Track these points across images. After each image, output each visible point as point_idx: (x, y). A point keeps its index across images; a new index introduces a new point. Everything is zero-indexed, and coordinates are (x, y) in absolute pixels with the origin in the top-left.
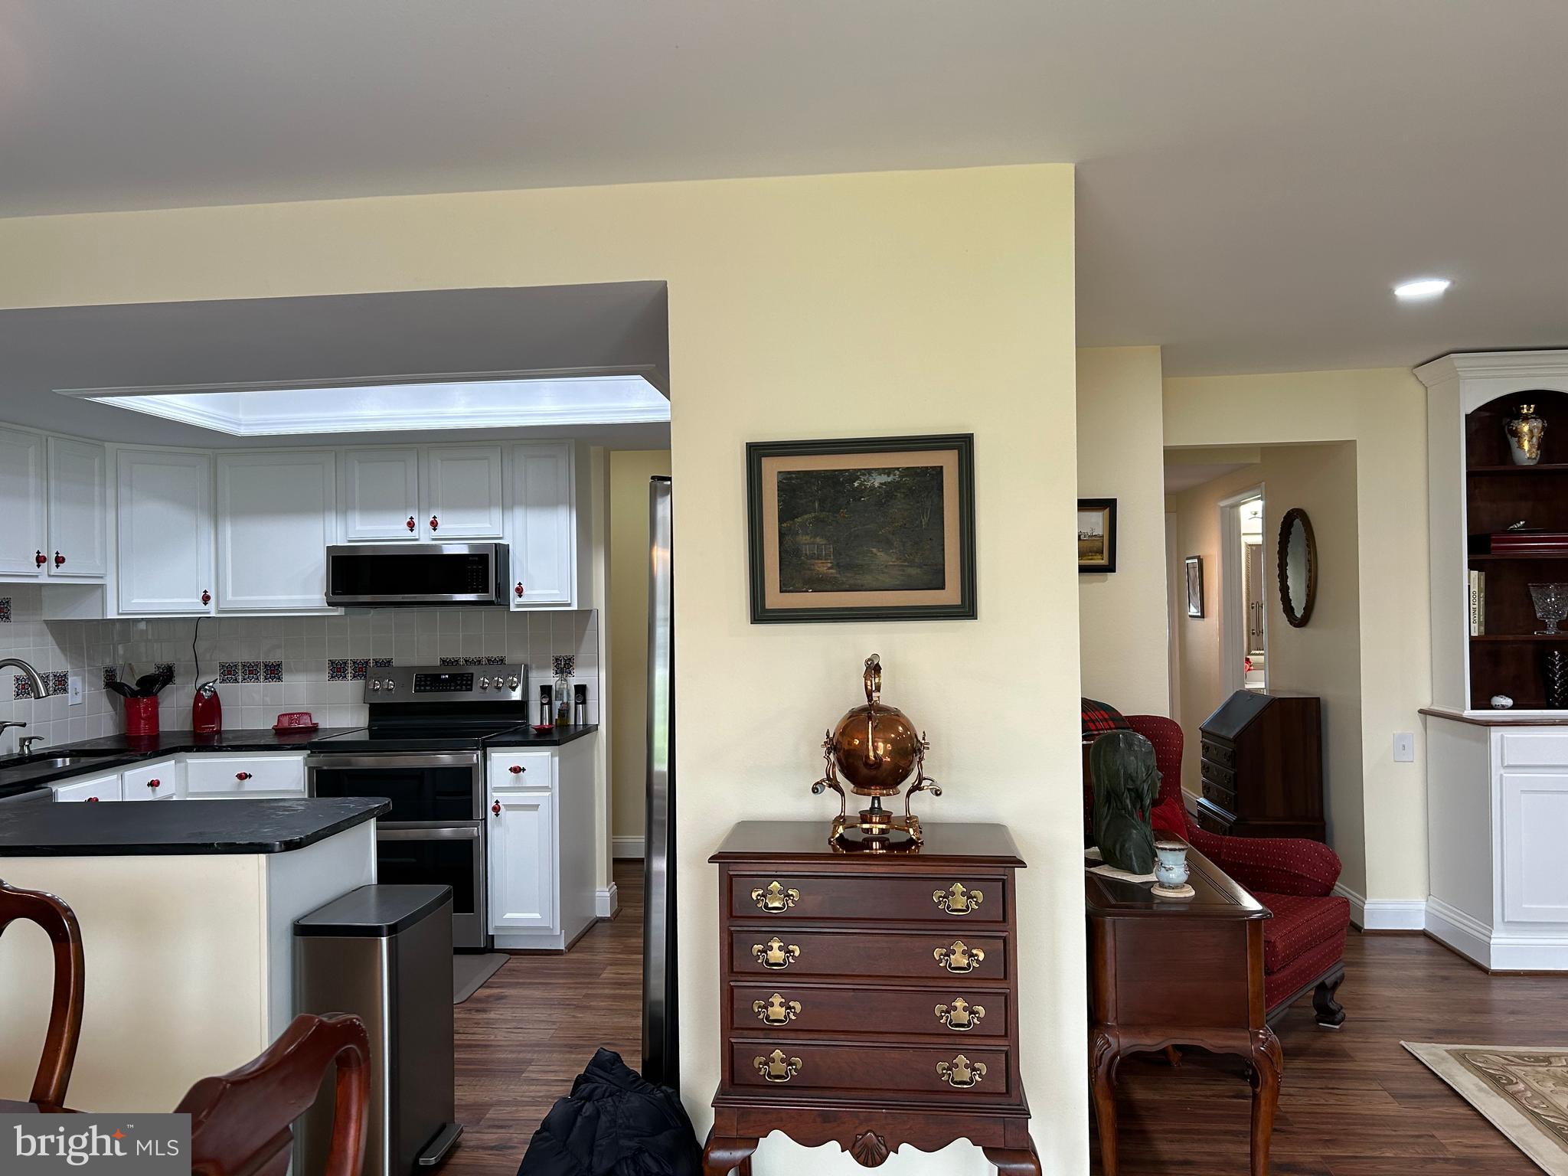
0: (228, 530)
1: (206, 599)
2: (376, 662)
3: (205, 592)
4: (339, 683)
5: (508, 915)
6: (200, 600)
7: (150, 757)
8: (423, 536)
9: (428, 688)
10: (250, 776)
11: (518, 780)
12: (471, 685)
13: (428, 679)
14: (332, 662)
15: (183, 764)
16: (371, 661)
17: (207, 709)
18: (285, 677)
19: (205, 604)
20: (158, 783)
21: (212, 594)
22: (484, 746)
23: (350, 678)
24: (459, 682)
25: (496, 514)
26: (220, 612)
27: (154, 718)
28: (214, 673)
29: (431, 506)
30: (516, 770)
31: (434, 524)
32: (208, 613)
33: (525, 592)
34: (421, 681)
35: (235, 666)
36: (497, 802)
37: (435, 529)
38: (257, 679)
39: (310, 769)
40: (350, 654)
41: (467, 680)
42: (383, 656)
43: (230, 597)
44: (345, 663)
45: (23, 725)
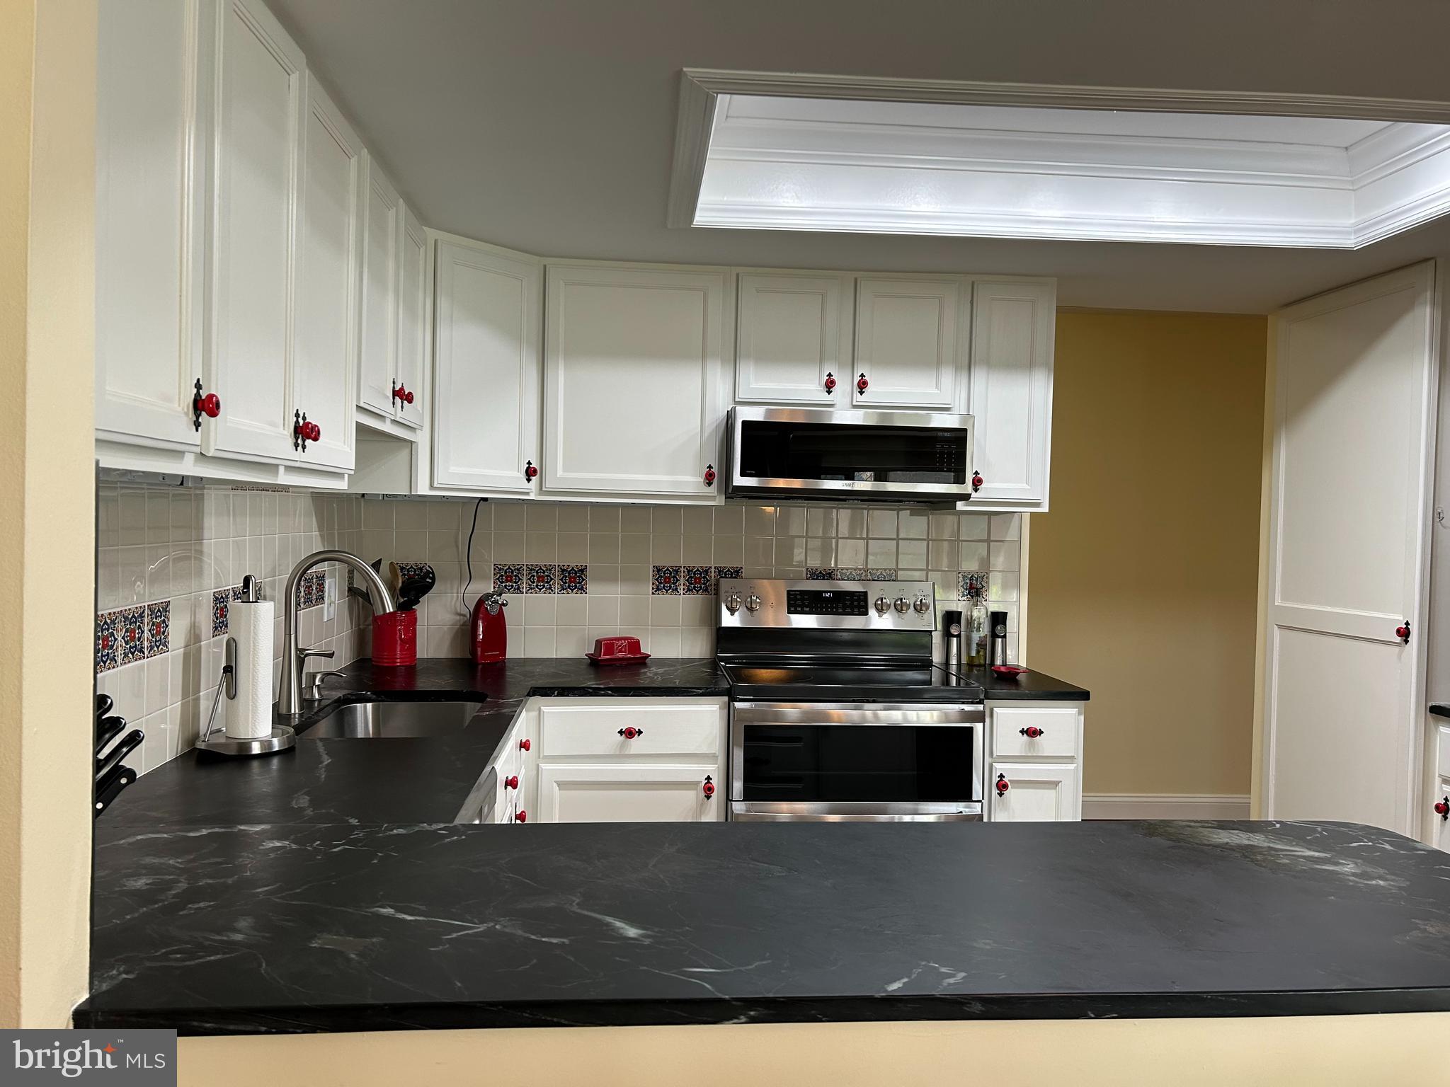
0: (560, 376)
1: (530, 474)
2: (720, 571)
4: (666, 598)
6: (521, 476)
9: (807, 610)
10: (639, 733)
12: (865, 607)
13: (806, 597)
14: (658, 570)
15: (534, 714)
16: (713, 570)
18: (590, 587)
19: (527, 481)
20: (529, 744)
21: (539, 467)
22: (986, 699)
23: (682, 592)
24: (848, 603)
26: (543, 493)
27: (411, 645)
28: (486, 579)
29: (858, 359)
30: (1032, 733)
31: (862, 385)
32: (528, 494)
33: (983, 486)
35: (518, 569)
36: (999, 776)
37: (862, 393)
38: (550, 588)
40: (683, 559)
42: (729, 563)
43: (560, 473)
44: (677, 571)
45: (331, 655)
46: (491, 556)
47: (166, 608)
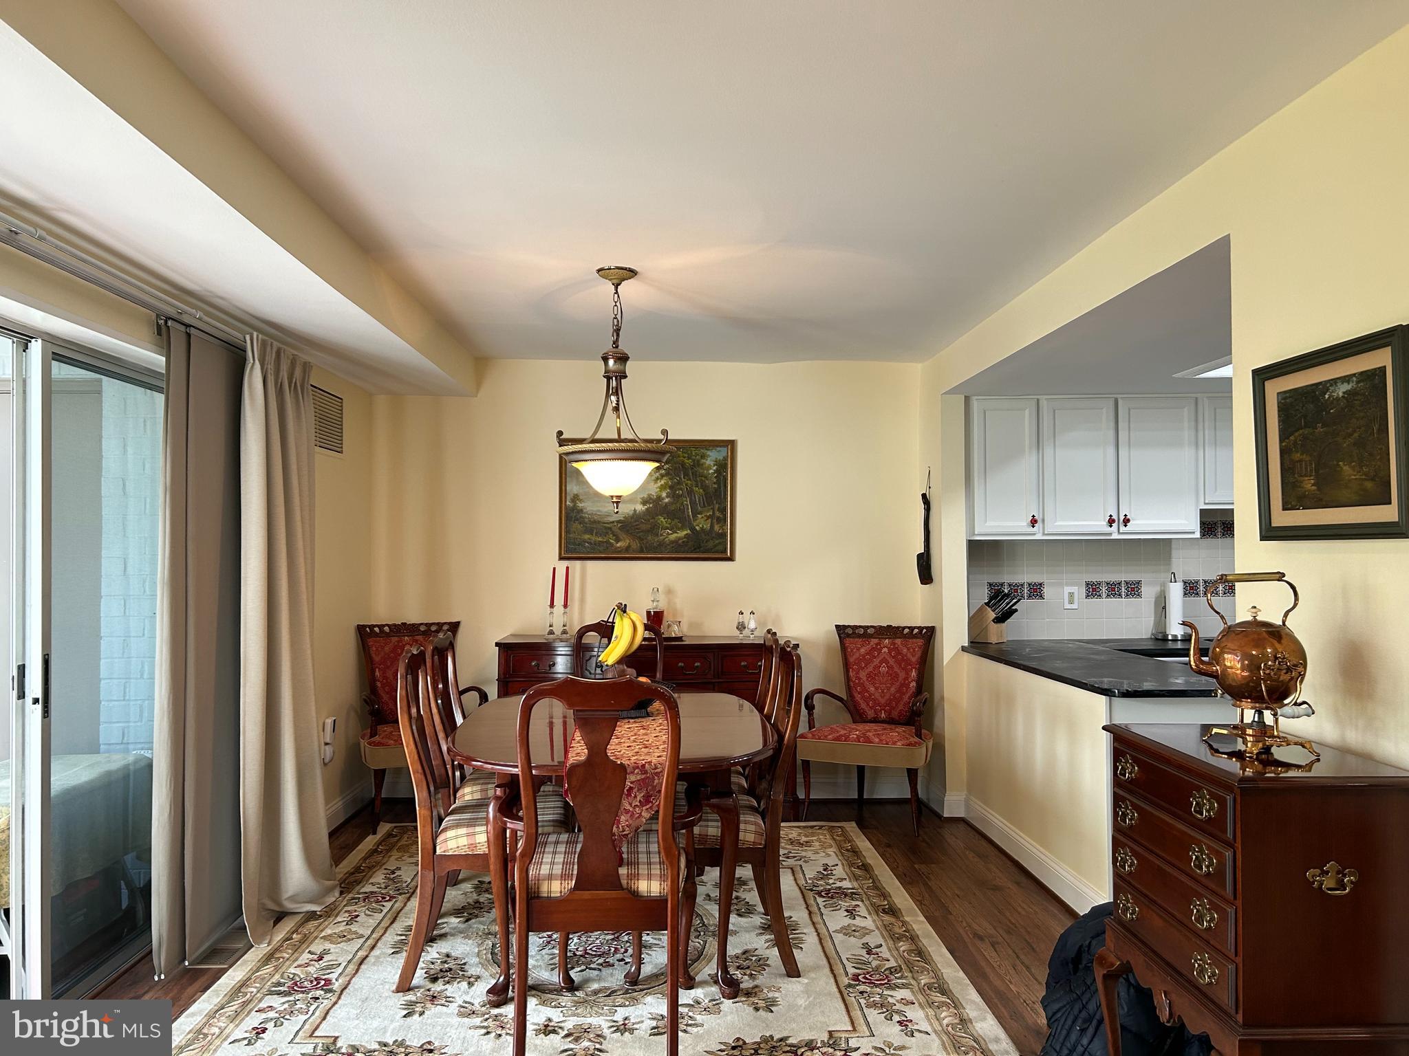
47: (1139, 582)
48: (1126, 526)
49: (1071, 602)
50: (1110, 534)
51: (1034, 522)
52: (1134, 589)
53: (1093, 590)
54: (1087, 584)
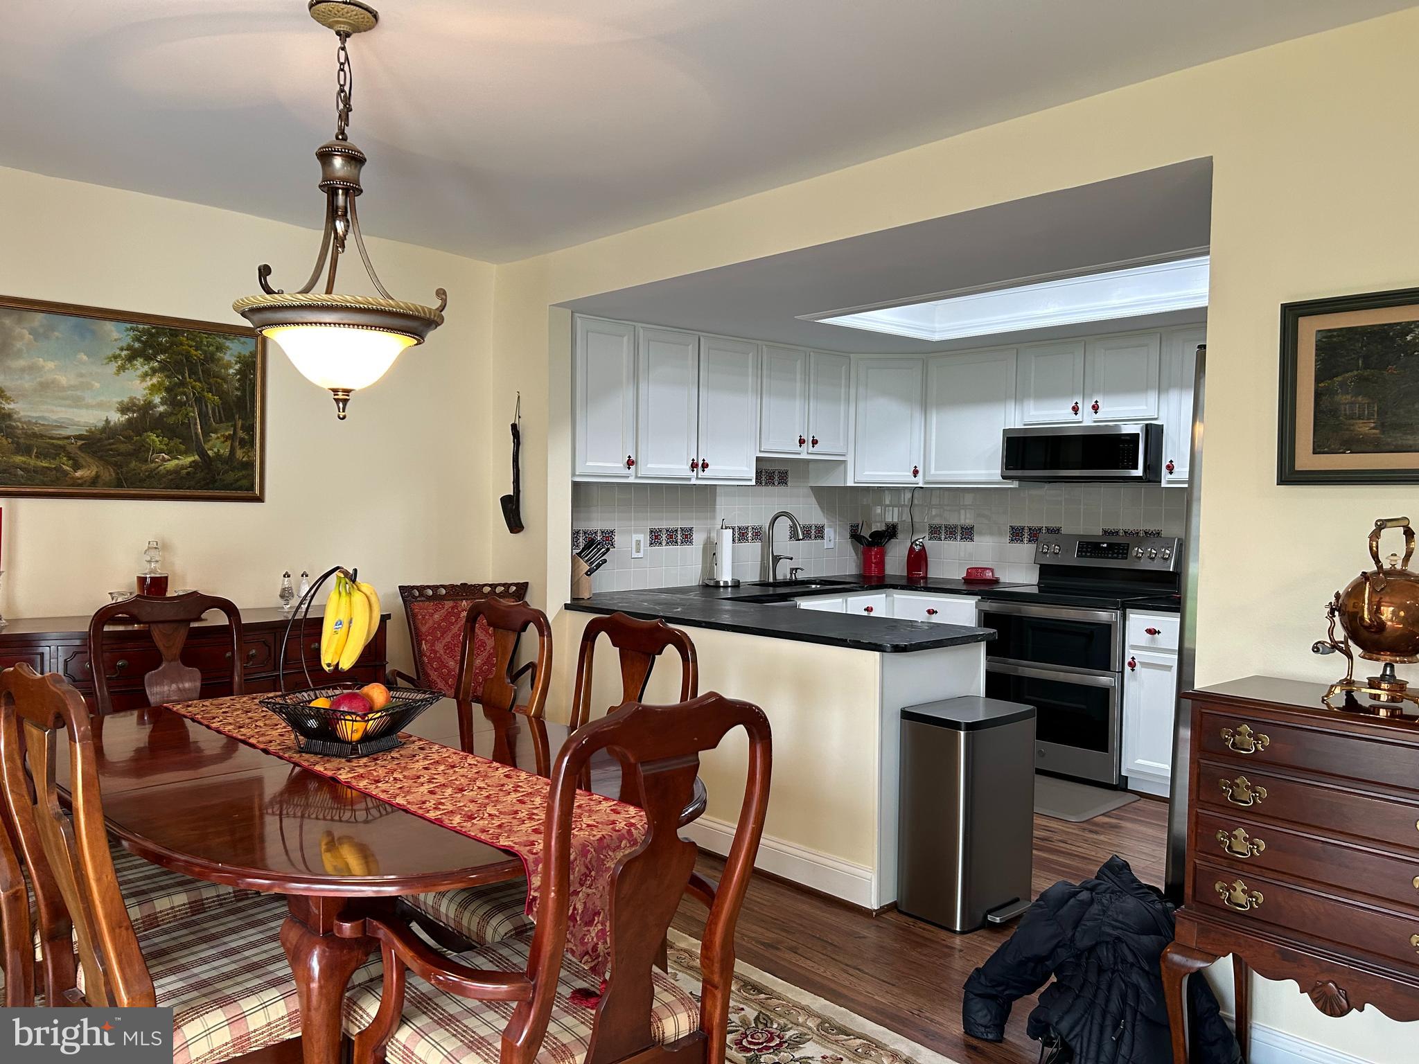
0: (934, 418)
1: (916, 473)
2: (1048, 529)
3: (916, 467)
4: (1017, 546)
5: (1139, 761)
6: (911, 474)
7: (867, 589)
8: (1087, 419)
9: (1089, 554)
10: (936, 612)
11: (1153, 640)
12: (1127, 554)
13: (1089, 547)
14: (1012, 528)
15: (891, 598)
16: (1044, 528)
17: (918, 559)
18: (975, 538)
19: (915, 476)
20: (872, 609)
21: (920, 469)
22: (1124, 607)
23: (1025, 542)
24: (1116, 551)
25: (1152, 397)
26: (926, 483)
27: (881, 564)
28: (924, 532)
29: (1095, 391)
30: (1152, 632)
31: (1096, 408)
32: (917, 483)
33: (1176, 469)
34: (1083, 548)
35: (940, 527)
36: (1133, 658)
37: (1096, 413)
38: (956, 538)
39: (980, 611)
40: (1026, 522)
41: (1123, 549)
42: (1053, 524)
43: (933, 472)
44: (1023, 529)
45: (791, 559)
46: (927, 517)
47: (691, 529)
48: (703, 471)
49: (638, 551)
50: (690, 479)
51: (630, 463)
52: (687, 536)
53: (655, 538)
54: (651, 532)
